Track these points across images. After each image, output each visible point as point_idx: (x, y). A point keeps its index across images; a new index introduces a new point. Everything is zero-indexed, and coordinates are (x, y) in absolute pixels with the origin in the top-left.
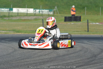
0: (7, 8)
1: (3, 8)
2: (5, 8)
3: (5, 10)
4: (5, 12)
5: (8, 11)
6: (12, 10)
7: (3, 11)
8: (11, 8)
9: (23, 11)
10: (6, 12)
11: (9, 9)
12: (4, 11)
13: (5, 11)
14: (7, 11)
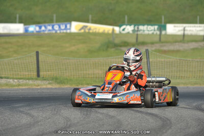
0: (152, 25)
1: (144, 25)
2: (148, 25)
3: (149, 29)
4: (149, 34)
5: (155, 30)
6: (165, 28)
7: (144, 31)
8: (163, 24)
9: (190, 30)
10: (151, 32)
11: (156, 27)
12: (146, 32)
13: (148, 31)
14: (151, 30)
